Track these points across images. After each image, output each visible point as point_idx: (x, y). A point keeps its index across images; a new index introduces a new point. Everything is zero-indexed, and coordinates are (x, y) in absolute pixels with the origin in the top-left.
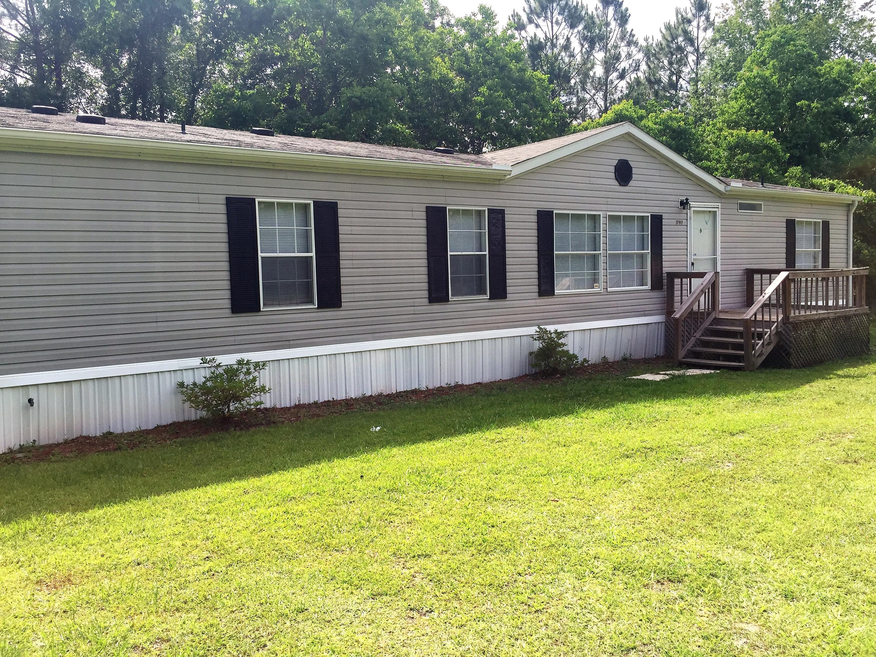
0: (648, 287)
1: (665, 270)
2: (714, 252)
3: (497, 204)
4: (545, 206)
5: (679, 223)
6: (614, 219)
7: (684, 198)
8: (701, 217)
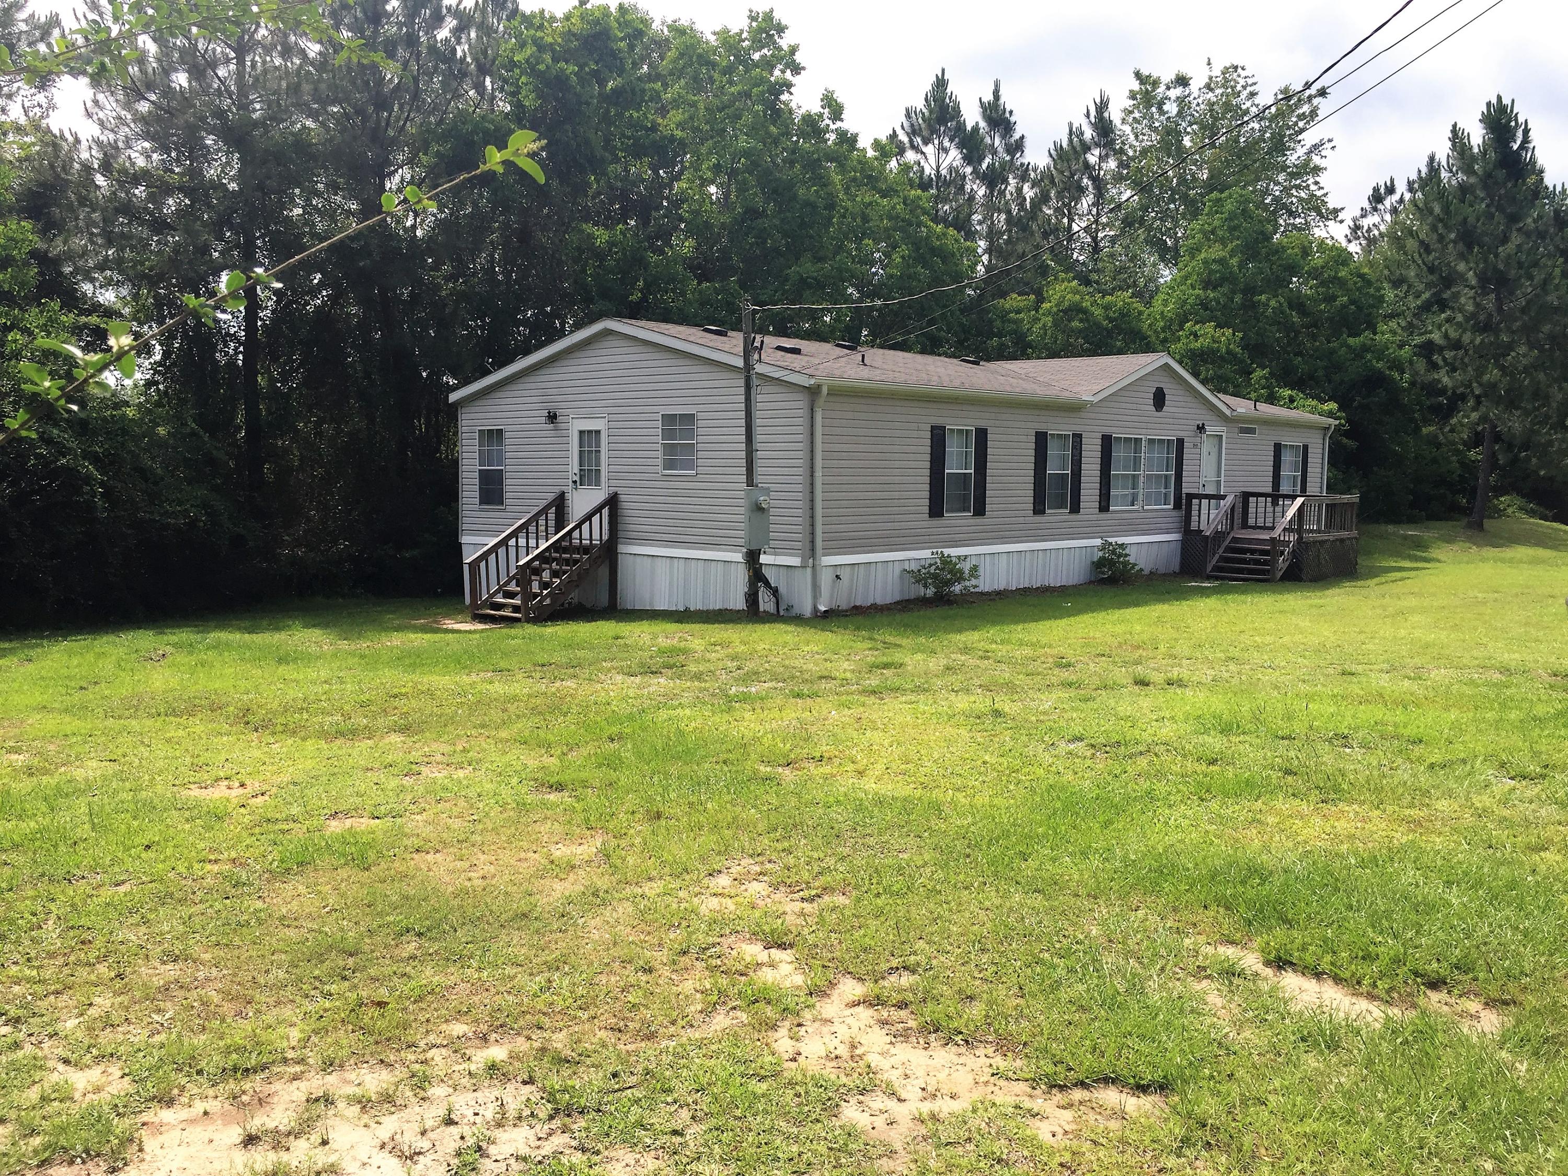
0: (1171, 507)
1: (1184, 491)
2: (1219, 475)
3: (1078, 429)
4: (1107, 430)
5: (1195, 446)
6: (1151, 441)
7: (1200, 423)
8: (1211, 439)
